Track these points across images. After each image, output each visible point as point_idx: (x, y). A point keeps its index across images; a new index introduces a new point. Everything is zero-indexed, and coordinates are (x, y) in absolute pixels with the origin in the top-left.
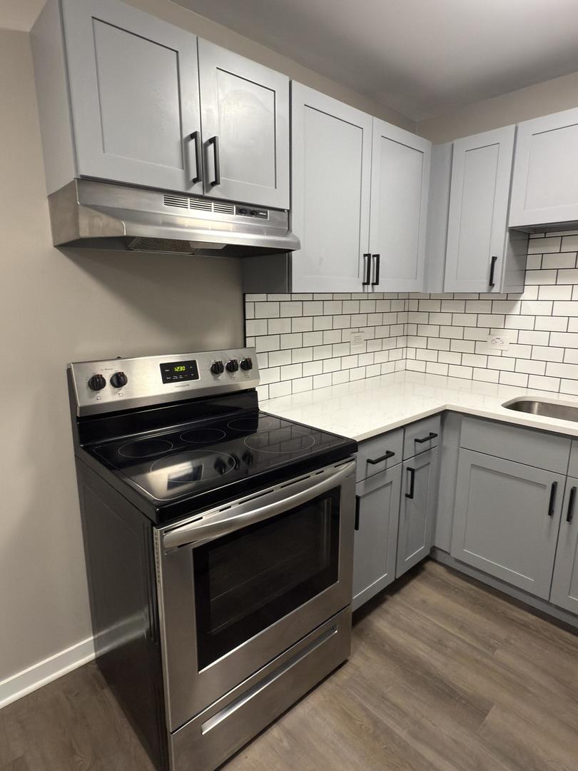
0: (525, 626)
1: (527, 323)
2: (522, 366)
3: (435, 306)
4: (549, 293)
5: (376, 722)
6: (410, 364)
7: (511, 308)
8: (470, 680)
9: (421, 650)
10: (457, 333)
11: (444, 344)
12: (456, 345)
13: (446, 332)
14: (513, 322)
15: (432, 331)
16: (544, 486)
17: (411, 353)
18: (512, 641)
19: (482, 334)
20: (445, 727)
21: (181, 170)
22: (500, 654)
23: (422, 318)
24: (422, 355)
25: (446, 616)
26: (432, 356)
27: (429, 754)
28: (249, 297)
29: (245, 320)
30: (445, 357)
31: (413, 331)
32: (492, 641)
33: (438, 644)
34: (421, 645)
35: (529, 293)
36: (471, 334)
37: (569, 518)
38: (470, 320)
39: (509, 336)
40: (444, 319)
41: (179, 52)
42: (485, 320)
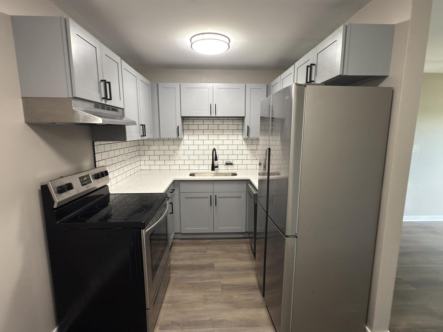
0: (209, 243)
1: (186, 147)
2: (187, 162)
3: (152, 143)
4: (192, 137)
5: (190, 284)
6: (143, 167)
7: (181, 143)
8: (205, 262)
9: (189, 262)
10: (162, 153)
11: (156, 158)
12: (161, 158)
13: (157, 153)
14: (182, 147)
15: (151, 153)
16: (208, 197)
17: (142, 163)
18: (208, 248)
19: (171, 153)
20: (207, 274)
21: (99, 94)
22: (208, 252)
23: (146, 148)
24: (147, 163)
25: (188, 251)
26: (152, 163)
27: (208, 281)
28: (96, 143)
29: (94, 153)
30: (158, 163)
31: (142, 153)
32: (205, 250)
33: (192, 259)
34: (187, 261)
35: (186, 137)
36: (167, 153)
37: (216, 205)
38: (166, 147)
39: (181, 152)
40: (156, 147)
41: (97, 48)
42: (172, 147)
